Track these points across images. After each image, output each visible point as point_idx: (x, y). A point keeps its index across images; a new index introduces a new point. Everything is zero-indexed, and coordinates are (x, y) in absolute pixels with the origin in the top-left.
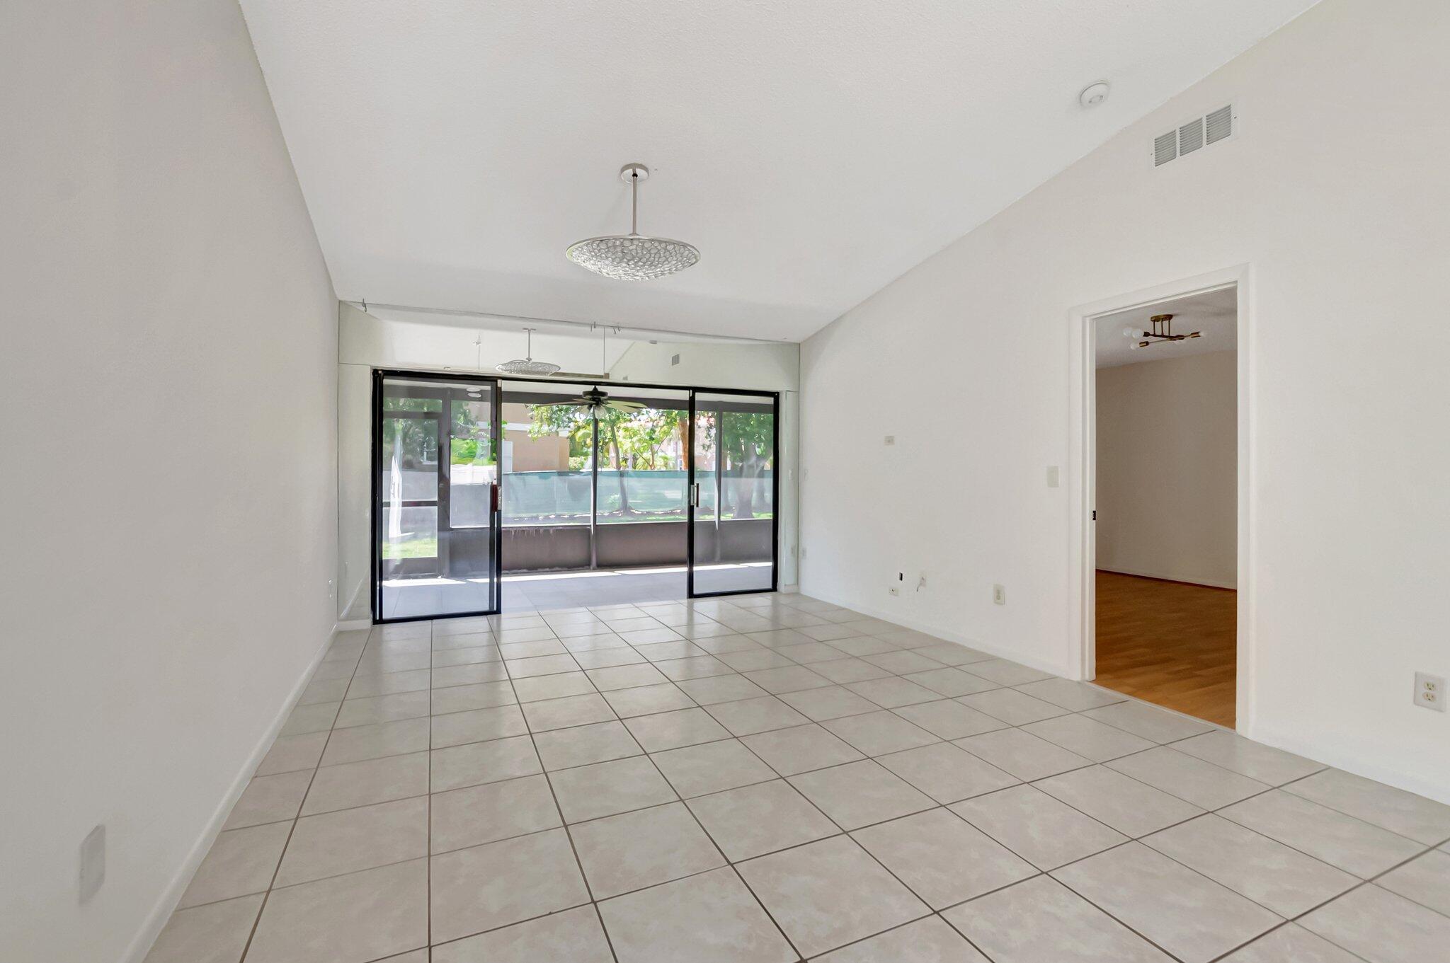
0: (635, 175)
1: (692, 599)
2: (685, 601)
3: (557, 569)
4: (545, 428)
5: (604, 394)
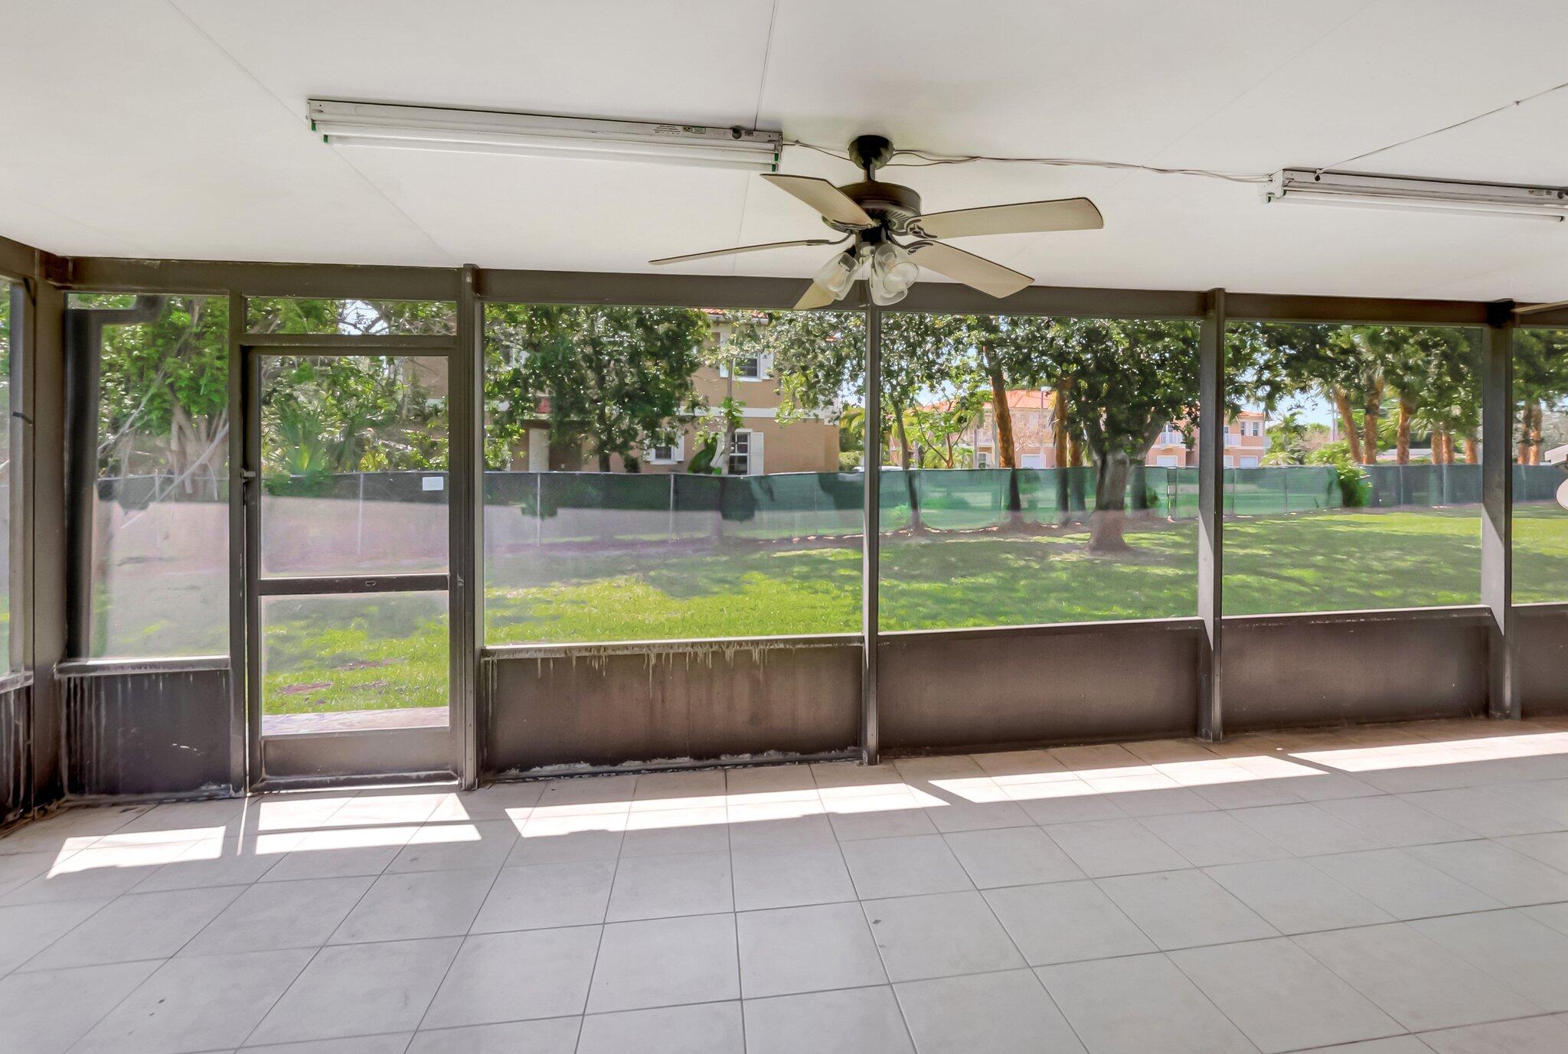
4: (800, 412)
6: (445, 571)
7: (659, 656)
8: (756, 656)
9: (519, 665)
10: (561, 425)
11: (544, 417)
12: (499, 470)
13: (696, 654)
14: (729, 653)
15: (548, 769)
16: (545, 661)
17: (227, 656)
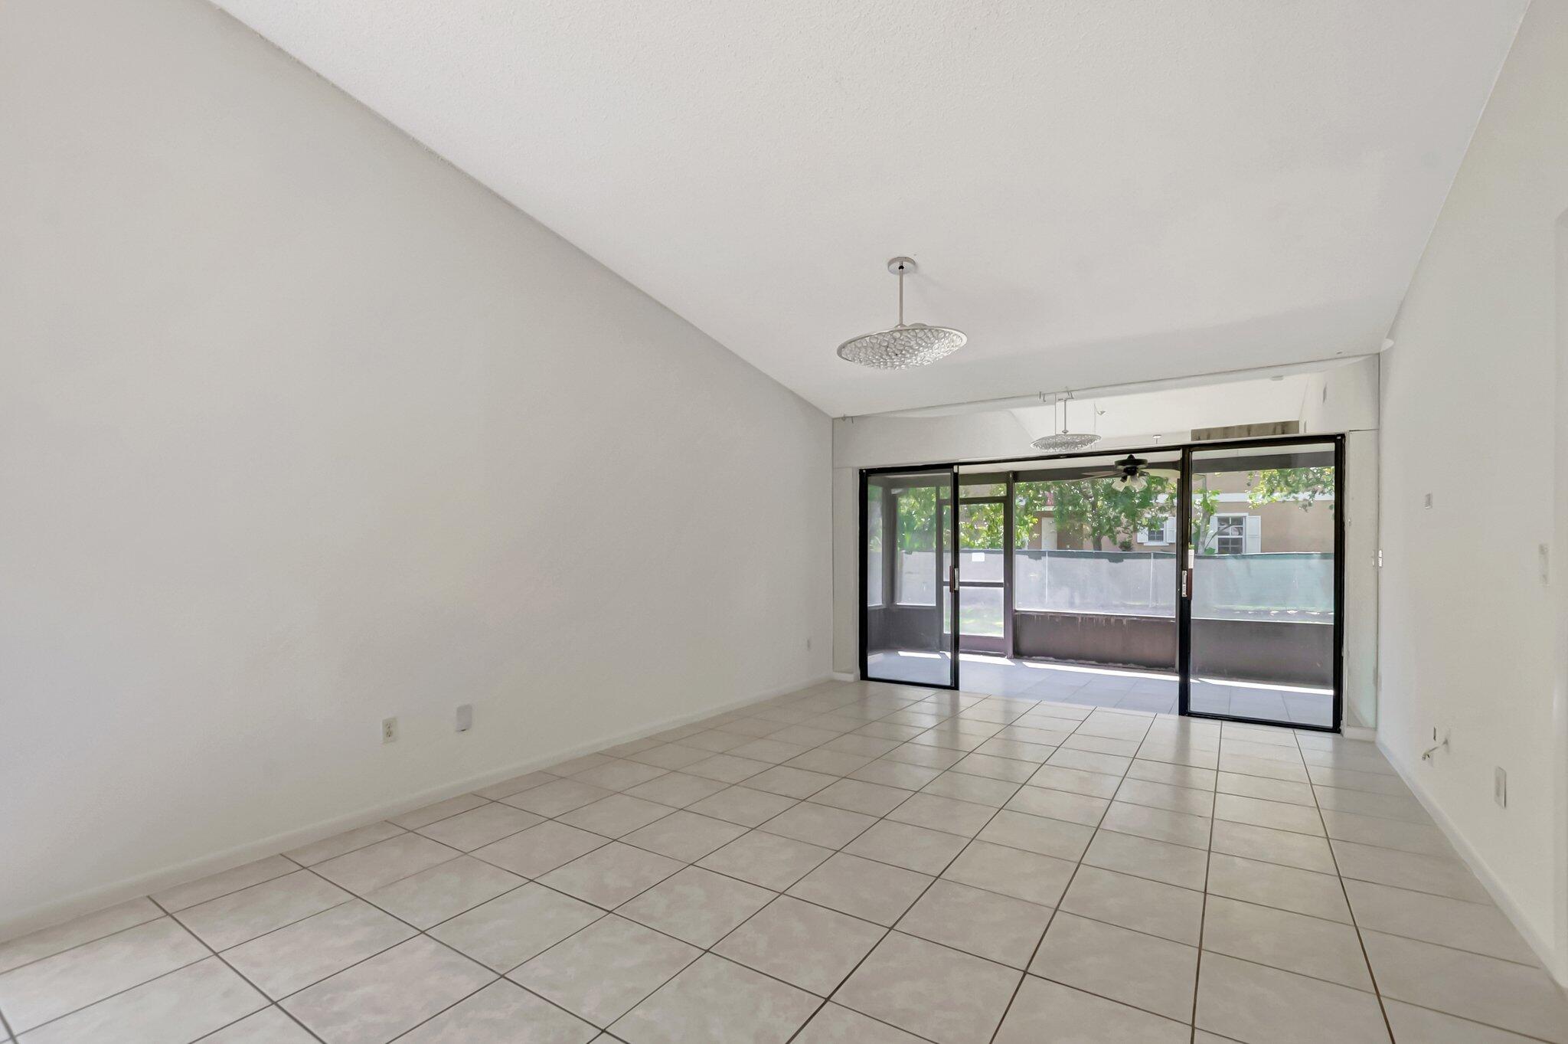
0: (901, 267)
1: (1186, 718)
2: (1175, 717)
3: (1132, 665)
5: (1141, 462)
6: (1003, 581)
7: (1082, 618)
8: (1125, 623)
9: (1026, 617)
10: (1061, 513)
11: (1051, 509)
12: (1020, 548)
13: (1098, 619)
14: (1113, 620)
15: (1038, 658)
16: (1037, 616)
17: (935, 605)
